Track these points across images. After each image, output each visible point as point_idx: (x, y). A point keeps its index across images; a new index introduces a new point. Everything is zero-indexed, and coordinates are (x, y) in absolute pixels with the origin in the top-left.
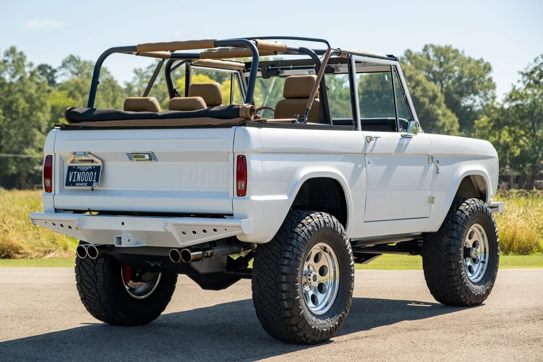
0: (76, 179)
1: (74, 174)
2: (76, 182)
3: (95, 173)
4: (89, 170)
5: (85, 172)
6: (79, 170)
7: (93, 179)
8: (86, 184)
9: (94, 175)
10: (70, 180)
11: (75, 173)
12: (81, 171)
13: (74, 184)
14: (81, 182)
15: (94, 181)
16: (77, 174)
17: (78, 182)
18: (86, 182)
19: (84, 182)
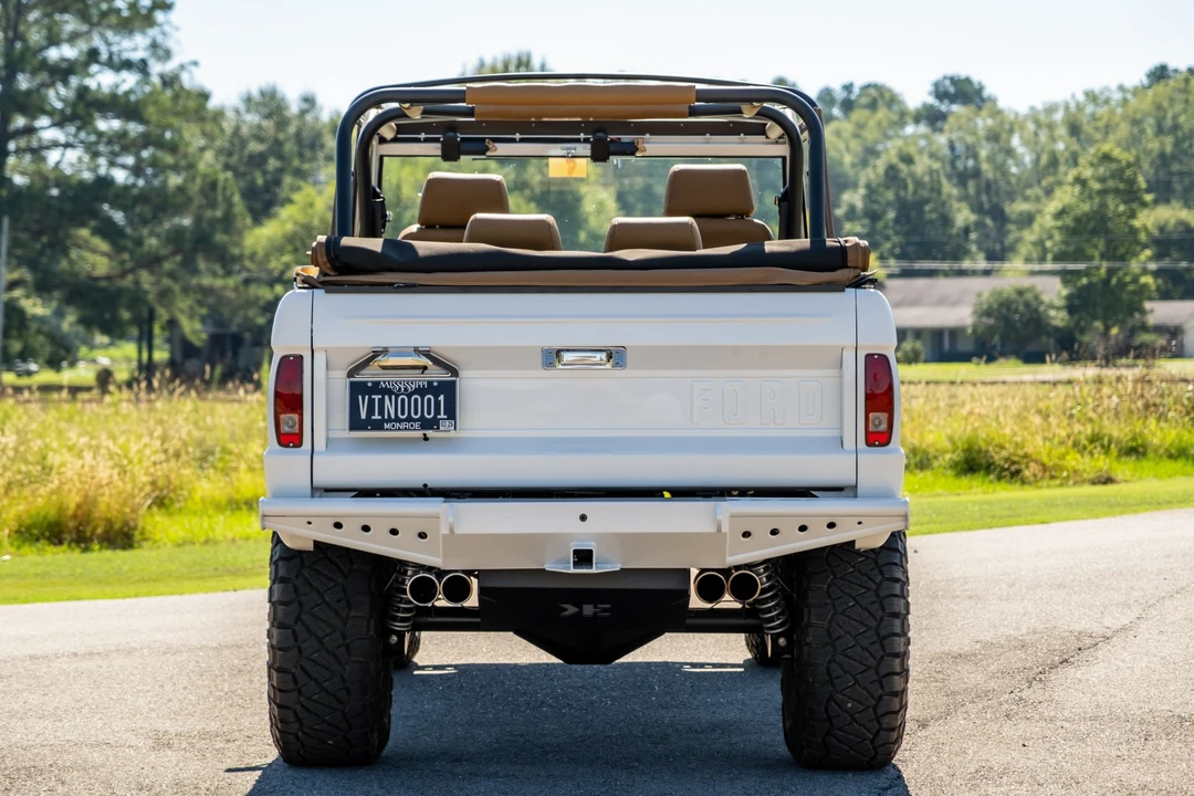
0: (381, 412)
1: (371, 402)
2: (383, 421)
3: (441, 398)
4: (421, 391)
5: (409, 396)
6: (389, 392)
7: (437, 411)
8: (416, 425)
9: (437, 403)
10: (363, 416)
11: (377, 397)
12: (394, 393)
13: (378, 426)
14: (397, 420)
15: (442, 416)
16: (382, 402)
17: (390, 420)
18: (415, 420)
19: (409, 419)
